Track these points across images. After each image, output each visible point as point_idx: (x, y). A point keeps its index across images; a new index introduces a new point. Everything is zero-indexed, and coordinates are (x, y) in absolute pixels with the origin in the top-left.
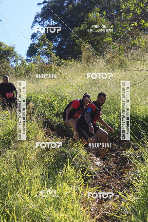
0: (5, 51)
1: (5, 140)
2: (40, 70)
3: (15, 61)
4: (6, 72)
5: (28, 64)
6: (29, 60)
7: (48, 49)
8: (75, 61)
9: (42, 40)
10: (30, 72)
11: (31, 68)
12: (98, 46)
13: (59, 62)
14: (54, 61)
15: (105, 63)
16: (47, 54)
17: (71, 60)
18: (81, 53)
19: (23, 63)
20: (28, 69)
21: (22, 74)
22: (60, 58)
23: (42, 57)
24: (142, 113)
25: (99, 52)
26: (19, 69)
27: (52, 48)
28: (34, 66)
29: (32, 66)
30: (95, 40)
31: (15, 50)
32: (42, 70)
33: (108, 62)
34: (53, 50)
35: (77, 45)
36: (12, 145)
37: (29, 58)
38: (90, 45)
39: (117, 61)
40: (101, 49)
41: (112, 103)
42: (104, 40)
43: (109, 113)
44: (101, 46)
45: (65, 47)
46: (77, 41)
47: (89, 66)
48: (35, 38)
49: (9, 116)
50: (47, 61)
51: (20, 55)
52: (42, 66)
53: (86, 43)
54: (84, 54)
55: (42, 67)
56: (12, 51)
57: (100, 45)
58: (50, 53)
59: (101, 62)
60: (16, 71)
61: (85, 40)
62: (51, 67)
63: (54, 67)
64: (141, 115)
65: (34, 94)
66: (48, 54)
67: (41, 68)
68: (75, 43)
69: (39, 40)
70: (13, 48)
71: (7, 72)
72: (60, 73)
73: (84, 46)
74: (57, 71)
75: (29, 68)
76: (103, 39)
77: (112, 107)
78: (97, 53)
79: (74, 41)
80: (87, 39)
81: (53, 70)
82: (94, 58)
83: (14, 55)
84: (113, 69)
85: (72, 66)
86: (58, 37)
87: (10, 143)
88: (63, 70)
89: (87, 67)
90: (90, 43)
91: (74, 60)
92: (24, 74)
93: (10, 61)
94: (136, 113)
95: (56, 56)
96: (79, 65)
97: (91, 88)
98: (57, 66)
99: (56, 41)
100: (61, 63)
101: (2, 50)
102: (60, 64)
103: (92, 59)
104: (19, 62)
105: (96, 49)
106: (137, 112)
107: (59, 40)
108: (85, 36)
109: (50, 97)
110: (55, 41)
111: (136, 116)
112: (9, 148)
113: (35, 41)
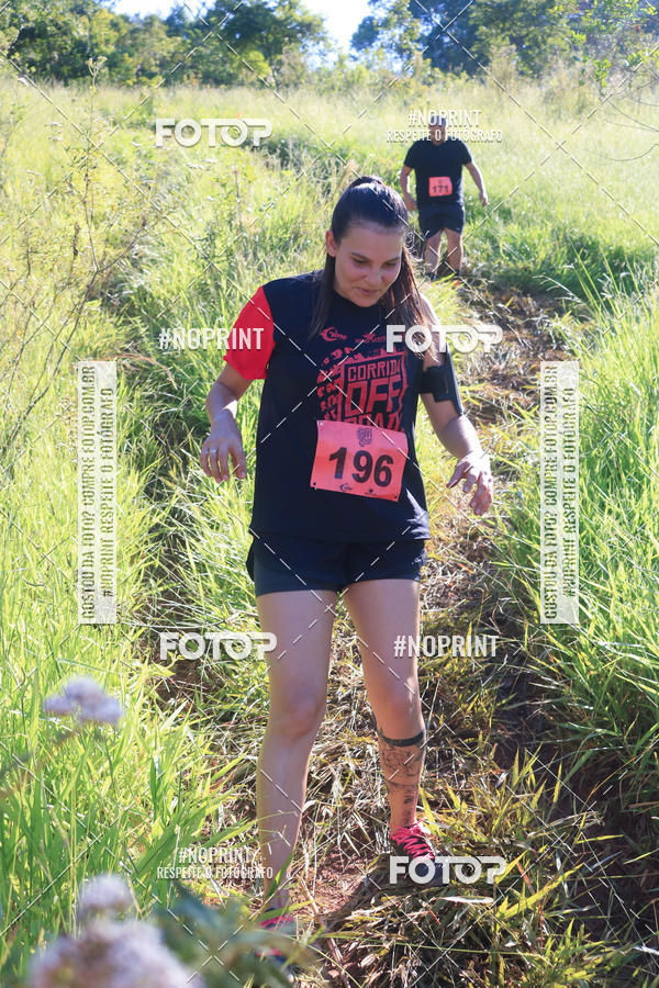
0: (300, 24)
1: (275, 240)
2: (378, 87)
3: (322, 54)
4: (294, 78)
5: (350, 65)
6: (355, 59)
7: (408, 38)
8: (467, 81)
9: (396, 13)
10: (355, 88)
11: (359, 77)
12: (530, 52)
13: (430, 76)
14: (419, 71)
15: (542, 99)
16: (400, 51)
17: (458, 75)
18: (486, 63)
19: (341, 61)
20: (350, 79)
21: (333, 88)
22: (433, 65)
23: (388, 55)
24: (611, 237)
25: (531, 68)
26: (329, 74)
27: (417, 36)
28: (366, 74)
29: (361, 72)
30: (527, 35)
31: (325, 24)
32: (385, 87)
33: (549, 97)
34: (418, 41)
35: (481, 40)
36: (291, 254)
37: (354, 52)
38: (514, 47)
39: (572, 99)
40: (537, 60)
41: (542, 199)
42: (550, 40)
43: (530, 222)
44: (540, 53)
45: (447, 40)
46: (483, 29)
47: (500, 99)
48: (377, 4)
49: (294, 184)
50: (398, 66)
51: (336, 41)
52: (385, 78)
53: (503, 38)
54: (494, 64)
55: (387, 81)
56: (319, 26)
57: (537, 51)
58: (409, 49)
59: (531, 94)
60: (320, 80)
61: (503, 30)
62: (406, 85)
63: (415, 85)
64: (607, 241)
65: (356, 141)
66: (405, 50)
67: (383, 83)
68: (477, 33)
69: (390, 11)
70: (322, 20)
71: (298, 78)
72: (428, 103)
73: (499, 47)
74: (420, 96)
75: (353, 76)
76: (549, 36)
77: (542, 208)
78: (525, 69)
79: (475, 28)
80: (509, 30)
81: (412, 92)
82: (517, 80)
83: (323, 39)
84: (559, 117)
85: (458, 90)
86: (436, 11)
87: (285, 249)
88: (437, 97)
89: (496, 100)
90: (513, 40)
91: (467, 77)
92: (339, 90)
93: (310, 50)
94: (596, 234)
95: (425, 58)
96: (477, 90)
97: (498, 152)
98: (424, 83)
99: (428, 20)
100: (433, 77)
101: (295, 20)
102: (431, 80)
103: (512, 81)
104: (333, 57)
105: (525, 58)
106: (599, 232)
107: (437, 19)
108: (504, 21)
109: (393, 159)
110: (426, 19)
111: (593, 243)
112: (282, 261)
113: (376, 12)
